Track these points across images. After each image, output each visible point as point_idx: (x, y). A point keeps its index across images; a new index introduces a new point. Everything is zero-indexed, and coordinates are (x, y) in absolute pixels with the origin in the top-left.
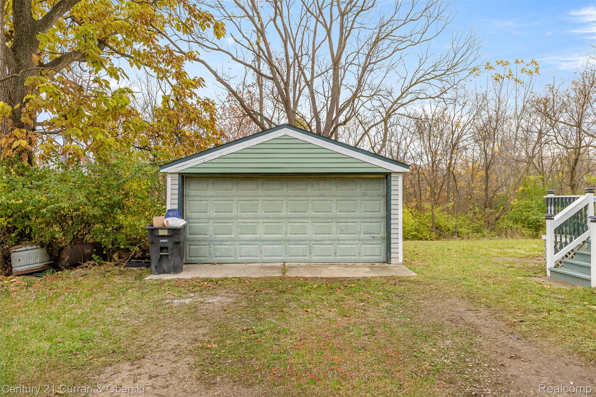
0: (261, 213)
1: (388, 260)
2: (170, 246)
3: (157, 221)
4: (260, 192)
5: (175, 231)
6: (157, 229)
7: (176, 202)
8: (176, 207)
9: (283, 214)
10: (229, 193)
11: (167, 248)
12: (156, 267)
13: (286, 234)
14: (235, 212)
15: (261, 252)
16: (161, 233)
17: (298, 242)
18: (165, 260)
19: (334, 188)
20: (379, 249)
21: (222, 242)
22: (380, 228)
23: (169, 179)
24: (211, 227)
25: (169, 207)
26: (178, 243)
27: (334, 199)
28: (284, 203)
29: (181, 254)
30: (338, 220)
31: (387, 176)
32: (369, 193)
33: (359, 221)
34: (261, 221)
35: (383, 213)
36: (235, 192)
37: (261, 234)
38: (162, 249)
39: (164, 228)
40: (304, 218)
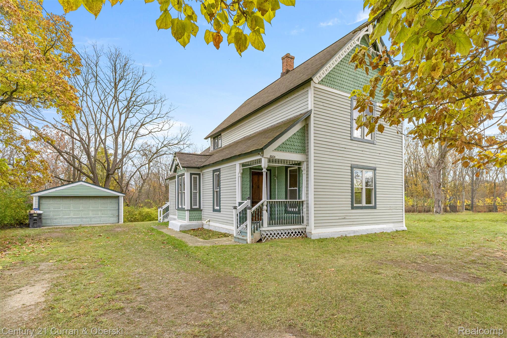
0: (72, 209)
1: (118, 222)
2: (38, 219)
3: (32, 212)
4: (71, 202)
5: (40, 215)
6: (33, 214)
7: (37, 205)
8: (37, 207)
9: (81, 209)
10: (59, 202)
11: (36, 220)
12: (32, 226)
13: (82, 215)
14: (61, 209)
15: (72, 222)
16: (34, 215)
17: (86, 218)
18: (35, 224)
19: (100, 200)
20: (115, 219)
21: (56, 219)
22: (116, 213)
23: (34, 198)
24: (51, 214)
25: (34, 207)
26: (40, 218)
27: (100, 204)
28: (81, 206)
29: (41, 222)
30: (101, 210)
31: (118, 197)
32: (112, 202)
33: (109, 211)
34: (72, 211)
35: (117, 208)
36: (61, 202)
37: (72, 215)
38: (34, 220)
39: (35, 214)
40: (89, 210)
